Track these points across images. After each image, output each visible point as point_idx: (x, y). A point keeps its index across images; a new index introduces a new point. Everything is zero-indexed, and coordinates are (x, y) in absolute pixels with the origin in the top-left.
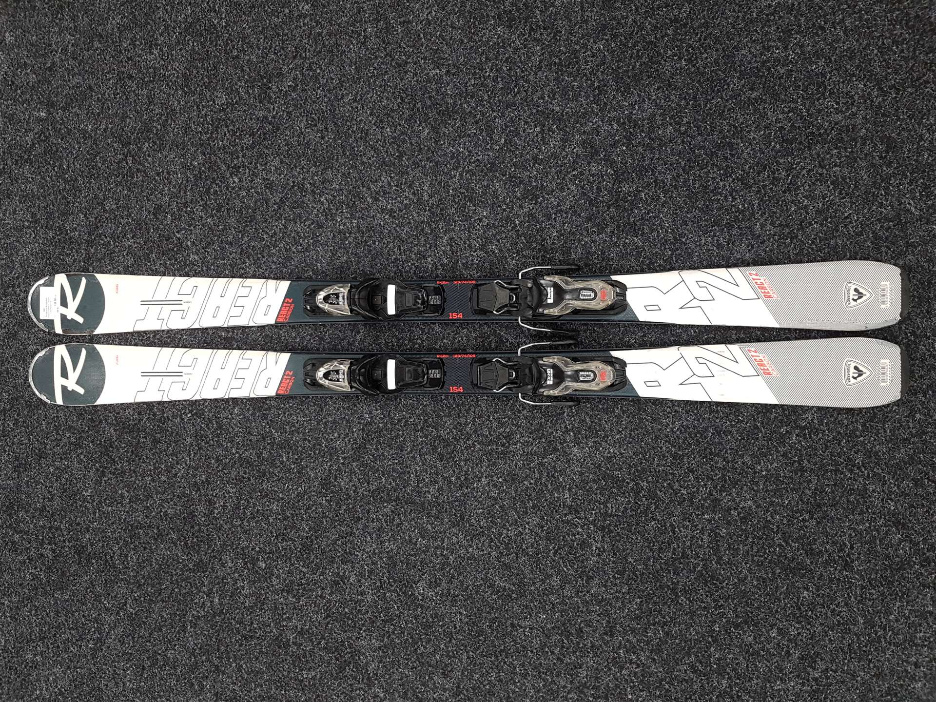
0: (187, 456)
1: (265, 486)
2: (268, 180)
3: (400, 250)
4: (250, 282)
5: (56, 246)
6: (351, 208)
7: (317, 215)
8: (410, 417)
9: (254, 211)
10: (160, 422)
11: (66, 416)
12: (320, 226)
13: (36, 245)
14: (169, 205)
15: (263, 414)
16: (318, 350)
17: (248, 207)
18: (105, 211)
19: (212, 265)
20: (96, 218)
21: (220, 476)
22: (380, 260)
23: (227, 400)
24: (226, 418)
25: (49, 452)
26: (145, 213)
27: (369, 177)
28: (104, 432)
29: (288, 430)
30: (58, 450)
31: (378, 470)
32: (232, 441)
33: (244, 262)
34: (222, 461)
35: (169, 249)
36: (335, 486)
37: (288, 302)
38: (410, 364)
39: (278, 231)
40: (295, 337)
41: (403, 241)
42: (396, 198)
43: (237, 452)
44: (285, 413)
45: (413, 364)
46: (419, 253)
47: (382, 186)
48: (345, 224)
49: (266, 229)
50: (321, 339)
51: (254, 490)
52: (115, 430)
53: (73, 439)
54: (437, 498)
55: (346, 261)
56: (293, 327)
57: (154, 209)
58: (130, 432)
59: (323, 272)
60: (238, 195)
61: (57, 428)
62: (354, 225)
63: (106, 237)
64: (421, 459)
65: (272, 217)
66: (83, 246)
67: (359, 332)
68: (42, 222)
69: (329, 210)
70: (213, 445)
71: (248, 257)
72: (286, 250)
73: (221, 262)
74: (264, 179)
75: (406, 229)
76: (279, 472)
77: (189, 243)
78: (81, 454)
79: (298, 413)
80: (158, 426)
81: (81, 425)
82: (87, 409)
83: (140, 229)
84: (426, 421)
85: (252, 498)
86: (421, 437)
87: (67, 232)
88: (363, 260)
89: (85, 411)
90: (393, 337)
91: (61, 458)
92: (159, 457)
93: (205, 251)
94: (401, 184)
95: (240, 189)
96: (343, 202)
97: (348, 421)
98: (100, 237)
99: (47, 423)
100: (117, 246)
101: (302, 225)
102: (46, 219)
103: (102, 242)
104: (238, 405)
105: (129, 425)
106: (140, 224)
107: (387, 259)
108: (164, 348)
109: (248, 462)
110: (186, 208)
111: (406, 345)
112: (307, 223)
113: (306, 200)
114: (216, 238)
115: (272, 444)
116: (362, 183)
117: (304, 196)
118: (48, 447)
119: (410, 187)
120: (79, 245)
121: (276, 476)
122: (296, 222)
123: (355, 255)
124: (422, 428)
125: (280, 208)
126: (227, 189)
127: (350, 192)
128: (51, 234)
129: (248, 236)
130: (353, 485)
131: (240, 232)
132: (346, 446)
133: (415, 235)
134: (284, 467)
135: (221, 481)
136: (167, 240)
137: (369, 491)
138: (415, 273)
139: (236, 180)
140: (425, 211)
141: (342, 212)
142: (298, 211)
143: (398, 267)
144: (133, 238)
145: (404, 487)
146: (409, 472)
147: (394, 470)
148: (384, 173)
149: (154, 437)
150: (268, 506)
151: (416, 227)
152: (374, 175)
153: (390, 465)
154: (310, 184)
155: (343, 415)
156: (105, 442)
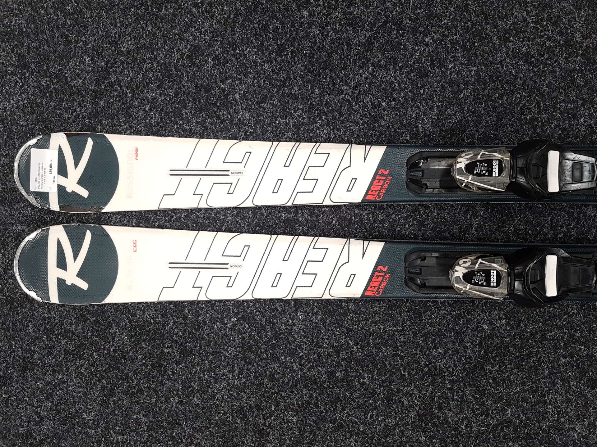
0: (229, 372)
1: (338, 415)
2: (351, 13)
3: (539, 107)
4: (325, 147)
5: (51, 98)
6: (468, 50)
7: (419, 61)
8: (549, 330)
9: (330, 55)
10: (193, 327)
11: (61, 316)
12: (423, 74)
13: (24, 96)
14: (210, 46)
15: (337, 320)
16: (416, 238)
17: (321, 49)
18: (120, 53)
19: (270, 125)
20: (107, 63)
21: (276, 400)
22: (510, 120)
23: (287, 302)
24: (286, 324)
25: (38, 362)
26: (176, 56)
27: (494, 10)
28: (113, 339)
29: (371, 342)
30: (49, 360)
31: (501, 399)
32: (292, 355)
33: (314, 122)
34: (278, 380)
35: (210, 104)
36: (438, 418)
37: (382, 175)
38: (578, 261)
39: (362, 80)
40: (384, 221)
41: (544, 96)
42: (534, 38)
43: (301, 370)
44: (367, 320)
45: (581, 262)
46: (567, 111)
47: (514, 23)
48: (458, 73)
49: (346, 79)
50: (421, 224)
51: (324, 420)
52: (130, 337)
53: (70, 347)
54: (585, 437)
55: (460, 121)
56: (381, 208)
57: (188, 51)
58: (150, 340)
59: (426, 135)
60: (308, 34)
61: (48, 333)
62: (472, 73)
63: (121, 87)
64: (564, 385)
65: (355, 62)
66: (89, 98)
67: (475, 216)
68: (32, 66)
69: (437, 54)
70: (267, 359)
71: (320, 116)
72: (374, 106)
73: (282, 121)
74: (344, 13)
75: (549, 79)
76: (358, 397)
77: (237, 96)
78: (81, 366)
79: (387, 321)
80: (190, 333)
81: (82, 329)
82: (91, 308)
83: (169, 77)
84: (572, 336)
85: (320, 430)
86: (564, 357)
87: (66, 79)
88: (486, 119)
89: (88, 311)
90: (526, 223)
91: (53, 370)
92: (191, 373)
93: (260, 107)
94: (542, 20)
95: (310, 26)
96: (458, 44)
97: (457, 333)
98: (113, 86)
99: (35, 326)
100: (136, 99)
101: (398, 73)
102: (39, 62)
103: (116, 93)
104: (302, 307)
105: (149, 331)
106: (169, 71)
107: (521, 119)
108: (201, 233)
109: (315, 382)
110: (235, 50)
111: (545, 234)
112: (404, 71)
113: (403, 40)
114: (275, 90)
115: (349, 360)
116: (486, 19)
117: (401, 35)
118: (36, 356)
119: (555, 24)
120: (83, 97)
121: (355, 401)
122: (388, 70)
123: (474, 113)
124: (566, 345)
125: (367, 51)
126: (293, 25)
127: (467, 30)
128: (45, 82)
129: (320, 88)
130: (464, 418)
131: (309, 82)
132: (455, 365)
133: (562, 88)
134: (366, 390)
135: (277, 406)
136: (206, 92)
137: (488, 426)
138: (560, 138)
139: (305, 14)
140: (577, 57)
141: (455, 56)
142: (392, 55)
143: (535, 129)
144: (158, 87)
145: (539, 422)
146: (545, 402)
147: (524, 399)
148: (517, 6)
149: (183, 346)
150: (342, 441)
151: (563, 78)
152: (503, 8)
153: (518, 392)
154: (410, 19)
155: (451, 325)
156: (115, 351)
